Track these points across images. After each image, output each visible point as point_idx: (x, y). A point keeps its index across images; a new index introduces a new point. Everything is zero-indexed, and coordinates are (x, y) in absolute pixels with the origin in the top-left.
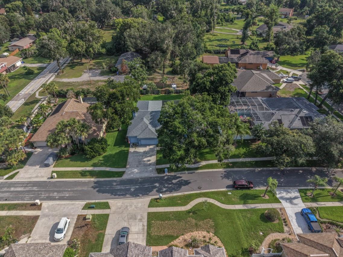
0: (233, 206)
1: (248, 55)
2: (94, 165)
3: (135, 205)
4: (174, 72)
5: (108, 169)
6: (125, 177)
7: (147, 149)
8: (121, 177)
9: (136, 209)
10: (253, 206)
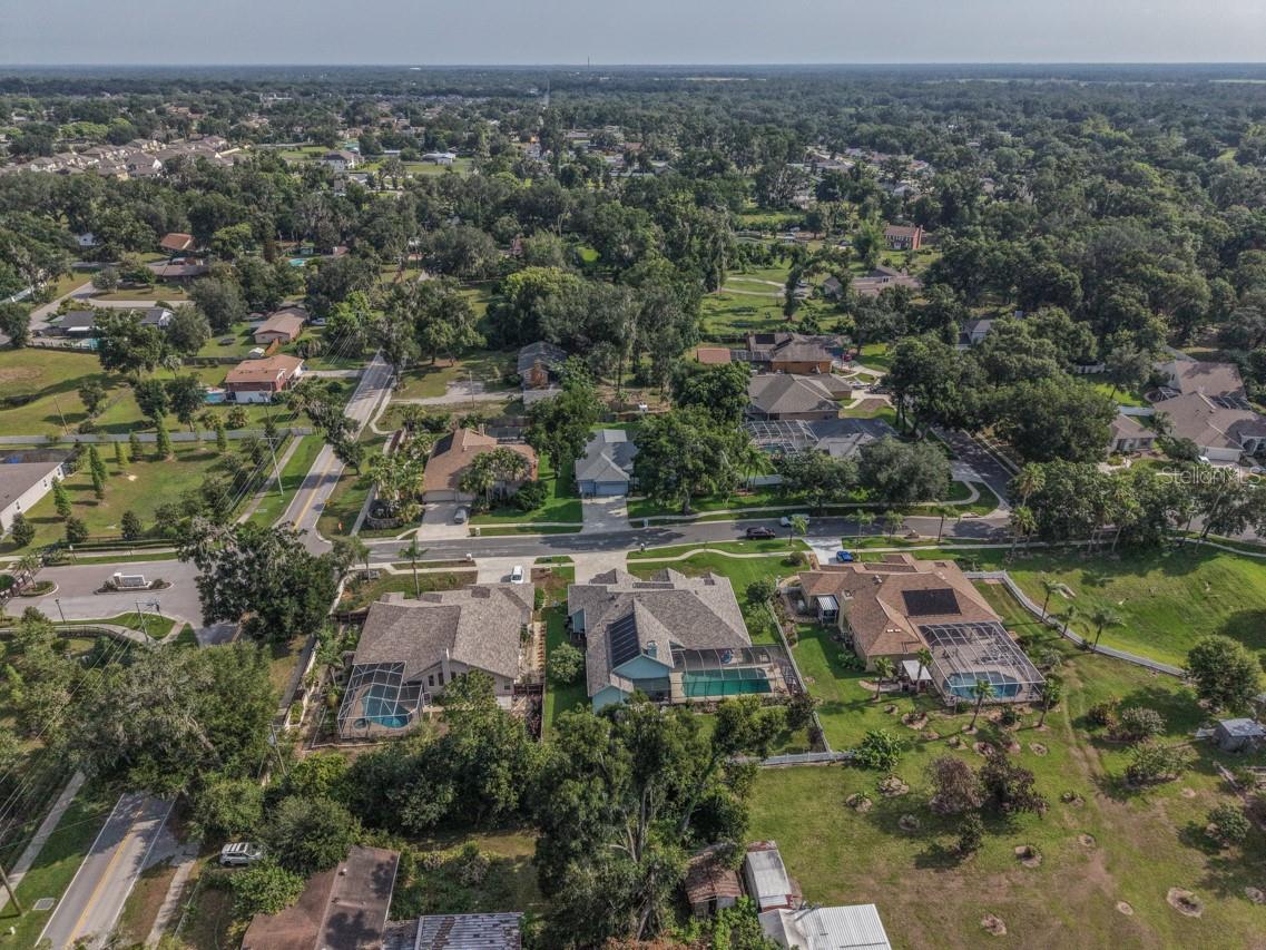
0: (747, 554)
1: (792, 344)
2: (534, 520)
3: (607, 557)
4: (639, 382)
5: (557, 524)
6: (582, 532)
7: (611, 499)
8: (579, 532)
9: (609, 561)
10: (773, 554)
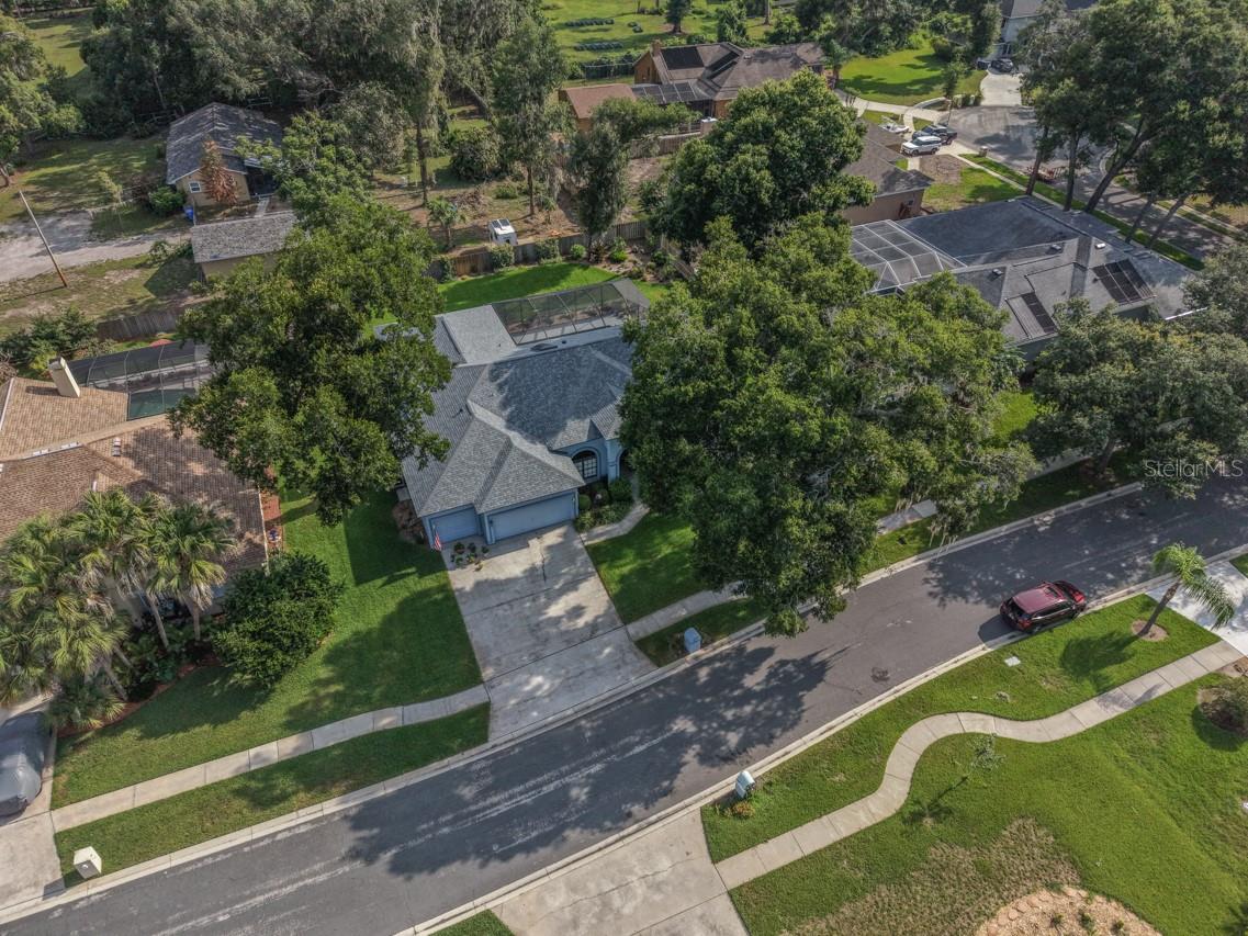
0: (1065, 715)
1: (741, 63)
3: (641, 874)
8: (485, 739)
9: (658, 897)
10: (1136, 689)
